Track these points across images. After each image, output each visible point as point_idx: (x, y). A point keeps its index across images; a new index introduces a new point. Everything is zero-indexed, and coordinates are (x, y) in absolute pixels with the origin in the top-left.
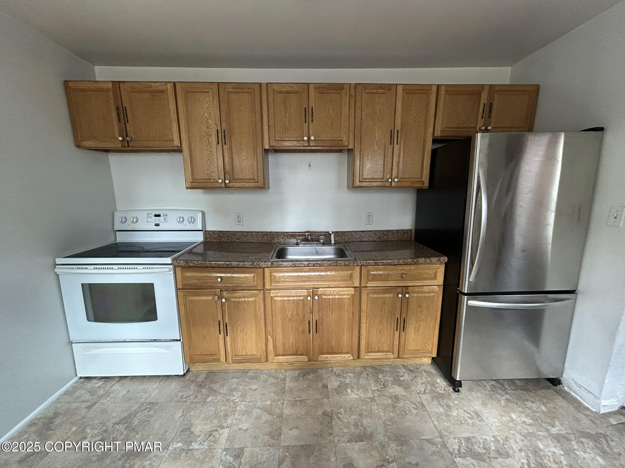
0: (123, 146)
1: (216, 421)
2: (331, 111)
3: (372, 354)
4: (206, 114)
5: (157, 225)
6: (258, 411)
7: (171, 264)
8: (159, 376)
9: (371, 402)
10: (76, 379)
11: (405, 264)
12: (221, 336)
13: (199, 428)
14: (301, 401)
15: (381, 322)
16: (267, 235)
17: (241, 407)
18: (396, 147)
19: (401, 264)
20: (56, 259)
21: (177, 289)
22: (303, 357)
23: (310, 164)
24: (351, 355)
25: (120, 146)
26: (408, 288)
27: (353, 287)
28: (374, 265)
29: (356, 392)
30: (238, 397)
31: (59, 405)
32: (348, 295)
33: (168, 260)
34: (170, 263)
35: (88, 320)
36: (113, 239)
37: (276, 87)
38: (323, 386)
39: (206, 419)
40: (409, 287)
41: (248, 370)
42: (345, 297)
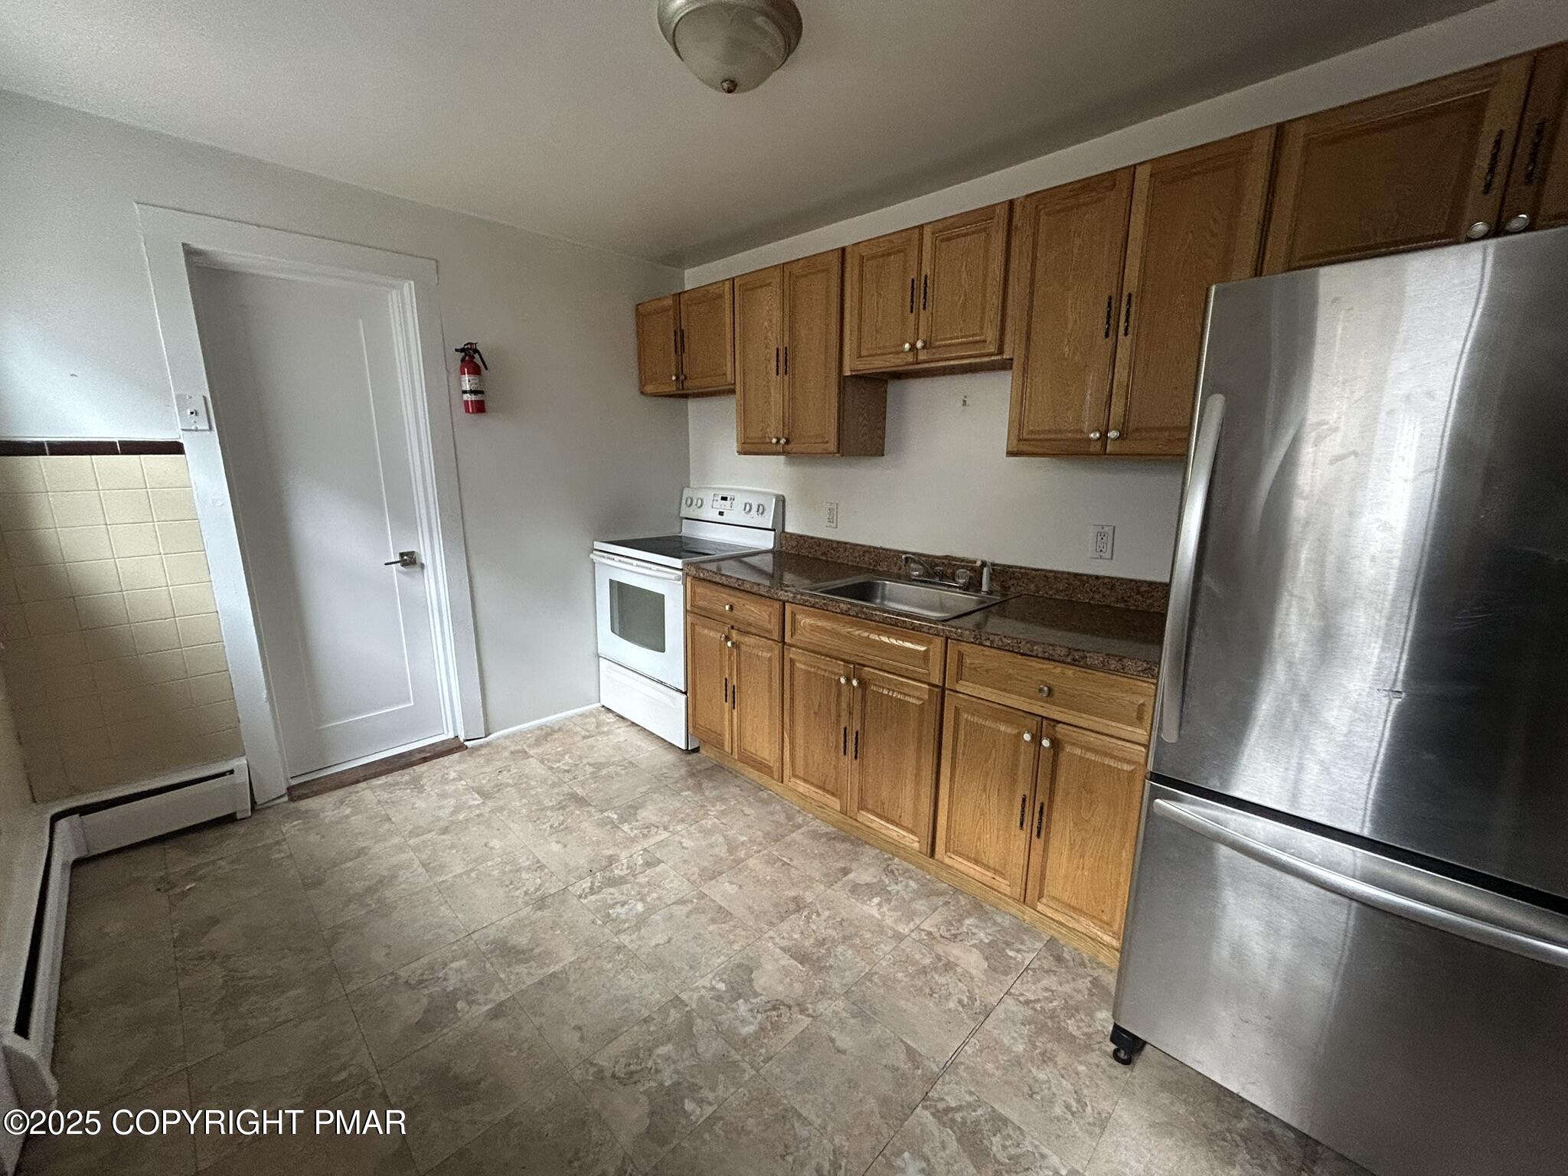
0: (678, 389)
1: (666, 819)
2: (964, 275)
3: (960, 860)
4: (766, 324)
5: (721, 514)
6: (721, 839)
7: (682, 570)
8: (665, 741)
9: (890, 938)
10: (598, 705)
11: (1048, 659)
12: (727, 706)
13: (647, 814)
14: (784, 864)
15: (985, 790)
16: (870, 553)
17: (708, 823)
18: (1125, 344)
19: (1036, 656)
20: (595, 543)
21: (686, 611)
22: (834, 799)
23: (964, 401)
24: (917, 839)
25: (674, 389)
26: (1055, 726)
27: (929, 684)
28: (972, 643)
29: (885, 909)
30: (716, 810)
31: (568, 723)
32: (918, 698)
33: (678, 563)
34: (681, 567)
35: (613, 631)
36: (678, 530)
37: (865, 252)
38: (844, 869)
39: (660, 810)
40: (1060, 725)
41: (766, 788)
42: (911, 700)
